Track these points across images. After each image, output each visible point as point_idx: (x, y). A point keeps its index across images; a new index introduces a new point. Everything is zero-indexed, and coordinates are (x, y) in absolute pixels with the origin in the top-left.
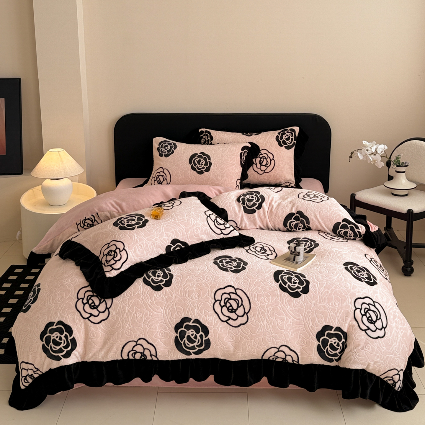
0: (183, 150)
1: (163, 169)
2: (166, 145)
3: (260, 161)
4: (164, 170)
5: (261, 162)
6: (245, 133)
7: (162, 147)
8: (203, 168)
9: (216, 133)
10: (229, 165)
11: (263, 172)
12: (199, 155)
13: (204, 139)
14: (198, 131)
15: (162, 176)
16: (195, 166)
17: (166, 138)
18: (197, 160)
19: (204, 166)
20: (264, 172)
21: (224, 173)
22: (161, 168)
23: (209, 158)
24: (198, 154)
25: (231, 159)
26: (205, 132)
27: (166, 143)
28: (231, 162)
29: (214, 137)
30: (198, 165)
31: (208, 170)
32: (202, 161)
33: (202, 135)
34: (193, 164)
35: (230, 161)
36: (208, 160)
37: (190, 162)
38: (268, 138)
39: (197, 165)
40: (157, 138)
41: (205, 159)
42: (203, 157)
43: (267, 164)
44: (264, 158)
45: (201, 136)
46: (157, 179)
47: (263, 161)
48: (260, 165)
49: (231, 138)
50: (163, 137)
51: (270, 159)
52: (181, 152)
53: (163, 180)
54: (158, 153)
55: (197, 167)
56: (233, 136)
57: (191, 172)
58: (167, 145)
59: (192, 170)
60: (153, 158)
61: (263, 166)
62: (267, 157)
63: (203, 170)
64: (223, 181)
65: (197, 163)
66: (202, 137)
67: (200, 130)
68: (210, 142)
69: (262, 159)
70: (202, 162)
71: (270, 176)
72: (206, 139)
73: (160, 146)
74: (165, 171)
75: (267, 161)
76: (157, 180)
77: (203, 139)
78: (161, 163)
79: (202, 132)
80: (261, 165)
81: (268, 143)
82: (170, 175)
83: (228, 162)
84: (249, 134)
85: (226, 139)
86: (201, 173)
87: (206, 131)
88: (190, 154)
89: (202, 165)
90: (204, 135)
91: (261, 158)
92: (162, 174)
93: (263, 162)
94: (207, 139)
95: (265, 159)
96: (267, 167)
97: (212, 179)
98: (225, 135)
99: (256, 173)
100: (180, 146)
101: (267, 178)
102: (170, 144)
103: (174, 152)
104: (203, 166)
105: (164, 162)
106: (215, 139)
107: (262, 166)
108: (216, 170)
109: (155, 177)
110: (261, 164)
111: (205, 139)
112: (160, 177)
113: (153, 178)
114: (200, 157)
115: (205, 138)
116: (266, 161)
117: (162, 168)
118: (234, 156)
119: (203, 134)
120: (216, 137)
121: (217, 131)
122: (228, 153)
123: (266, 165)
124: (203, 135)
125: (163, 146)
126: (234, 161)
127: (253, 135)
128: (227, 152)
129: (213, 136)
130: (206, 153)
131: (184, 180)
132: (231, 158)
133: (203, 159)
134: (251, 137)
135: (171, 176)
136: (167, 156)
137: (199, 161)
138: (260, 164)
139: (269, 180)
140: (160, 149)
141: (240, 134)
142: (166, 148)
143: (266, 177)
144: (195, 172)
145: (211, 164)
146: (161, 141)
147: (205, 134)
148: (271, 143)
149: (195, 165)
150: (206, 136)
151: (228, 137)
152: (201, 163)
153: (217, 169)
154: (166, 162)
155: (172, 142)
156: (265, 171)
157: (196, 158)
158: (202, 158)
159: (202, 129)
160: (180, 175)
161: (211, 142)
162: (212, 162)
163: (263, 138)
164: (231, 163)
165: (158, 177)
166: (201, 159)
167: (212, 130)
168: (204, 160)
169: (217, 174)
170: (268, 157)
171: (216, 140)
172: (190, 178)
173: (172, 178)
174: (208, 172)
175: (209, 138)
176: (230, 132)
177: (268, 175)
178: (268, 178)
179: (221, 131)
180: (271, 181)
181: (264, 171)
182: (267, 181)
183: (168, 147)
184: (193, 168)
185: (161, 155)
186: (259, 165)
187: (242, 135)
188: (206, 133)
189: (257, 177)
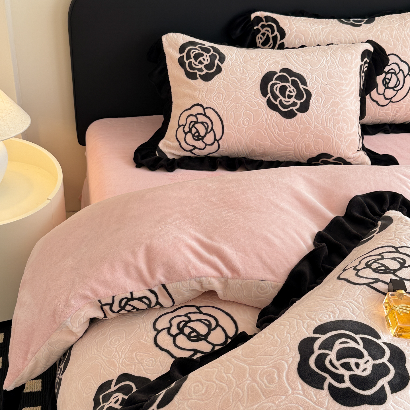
0: (242, 64)
1: (204, 109)
2: (197, 52)
3: (385, 79)
4: (206, 110)
5: (386, 82)
6: (343, 20)
7: (188, 57)
8: (294, 104)
9: (289, 21)
10: (345, 95)
11: (389, 101)
12: (279, 74)
13: (263, 34)
14: (250, 18)
15: (202, 123)
16: (276, 100)
17: (191, 36)
18: (279, 86)
19: (296, 101)
20: (391, 101)
21: (338, 114)
22: (198, 105)
23: (304, 83)
24: (276, 73)
25: (347, 82)
26: (264, 19)
27: (197, 47)
28: (348, 89)
29: (286, 32)
30: (281, 98)
31: (304, 108)
32: (289, 89)
33: (258, 25)
34: (269, 95)
35: (346, 87)
36: (301, 87)
37: (264, 93)
38: (396, 30)
39: (279, 97)
40: (171, 35)
41: (294, 83)
42: (290, 79)
43: (397, 84)
44: (392, 73)
45: (255, 28)
46: (190, 129)
47: (390, 80)
48: (384, 88)
49: (322, 31)
50: (184, 33)
51: (404, 74)
52: (239, 70)
53: (207, 133)
54: (183, 71)
55: (281, 102)
56: (325, 28)
57: (267, 114)
58: (200, 51)
59: (269, 109)
60: (169, 82)
61: (390, 88)
62: (397, 70)
63: (294, 108)
64: (338, 130)
65: (278, 93)
66: (258, 31)
67: (253, 16)
68: (279, 42)
69: (389, 76)
70: (290, 91)
71: (400, 108)
72: (268, 35)
73: (185, 54)
74: (209, 112)
75: (398, 80)
76: (190, 131)
77: (260, 35)
78: (197, 93)
79: (259, 19)
80: (386, 88)
81: (398, 42)
82: (220, 123)
83: (343, 88)
84: (353, 20)
85: (312, 35)
86: (290, 115)
87: (266, 17)
88: (258, 71)
89: (290, 97)
90: (263, 26)
91: (387, 73)
92: (201, 118)
93: (389, 82)
94: (271, 36)
95: (393, 75)
96: (397, 91)
97: (314, 129)
98: (309, 26)
99: (375, 103)
100: (231, 55)
101: (393, 113)
102: (207, 50)
103: (223, 69)
104: (293, 100)
105: (204, 93)
106: (290, 35)
107: (387, 90)
108: (321, 107)
109: (184, 126)
110: (386, 85)
111: (265, 36)
112: (199, 126)
113: (179, 126)
114: (282, 78)
115: (267, 33)
116: (396, 79)
117: (201, 106)
118: (350, 75)
119: (260, 24)
120: (291, 31)
121: (289, 17)
122: (340, 68)
123: (396, 86)
124: (259, 27)
125: (192, 55)
126: (352, 86)
127: (362, 23)
128: (338, 67)
129: (284, 28)
130: (295, 71)
131: (253, 131)
132: (346, 79)
133: (290, 84)
134: (361, 27)
135: (224, 124)
136: (207, 78)
137: (283, 90)
138: (384, 85)
139: (395, 116)
140: (187, 62)
141: (335, 21)
142: (201, 59)
143: (391, 111)
144: (276, 114)
145: (309, 95)
146: (182, 42)
147: (264, 23)
148: (403, 39)
149: (276, 97)
150: (268, 29)
151: (315, 29)
152: (287, 93)
153: (323, 106)
154: (207, 92)
155: (207, 44)
156: (393, 100)
157: (274, 81)
158: (289, 82)
159: (258, 14)
160: (243, 122)
161: (282, 41)
162: (311, 91)
163: (386, 29)
164: (349, 91)
165: (193, 126)
166: (287, 85)
167: (279, 16)
168: (292, 88)
169: (325, 115)
170: (400, 70)
171: (293, 36)
172: (266, 128)
173: (225, 128)
174: (305, 114)
175: (276, 32)
176: (315, 18)
177: (396, 106)
178: (395, 112)
179: (296, 15)
180: (398, 117)
181: (391, 99)
182: (391, 117)
183: (204, 57)
184: (271, 105)
185: (192, 76)
186: (381, 88)
187: (341, 24)
188: (267, 22)
189: (374, 112)
